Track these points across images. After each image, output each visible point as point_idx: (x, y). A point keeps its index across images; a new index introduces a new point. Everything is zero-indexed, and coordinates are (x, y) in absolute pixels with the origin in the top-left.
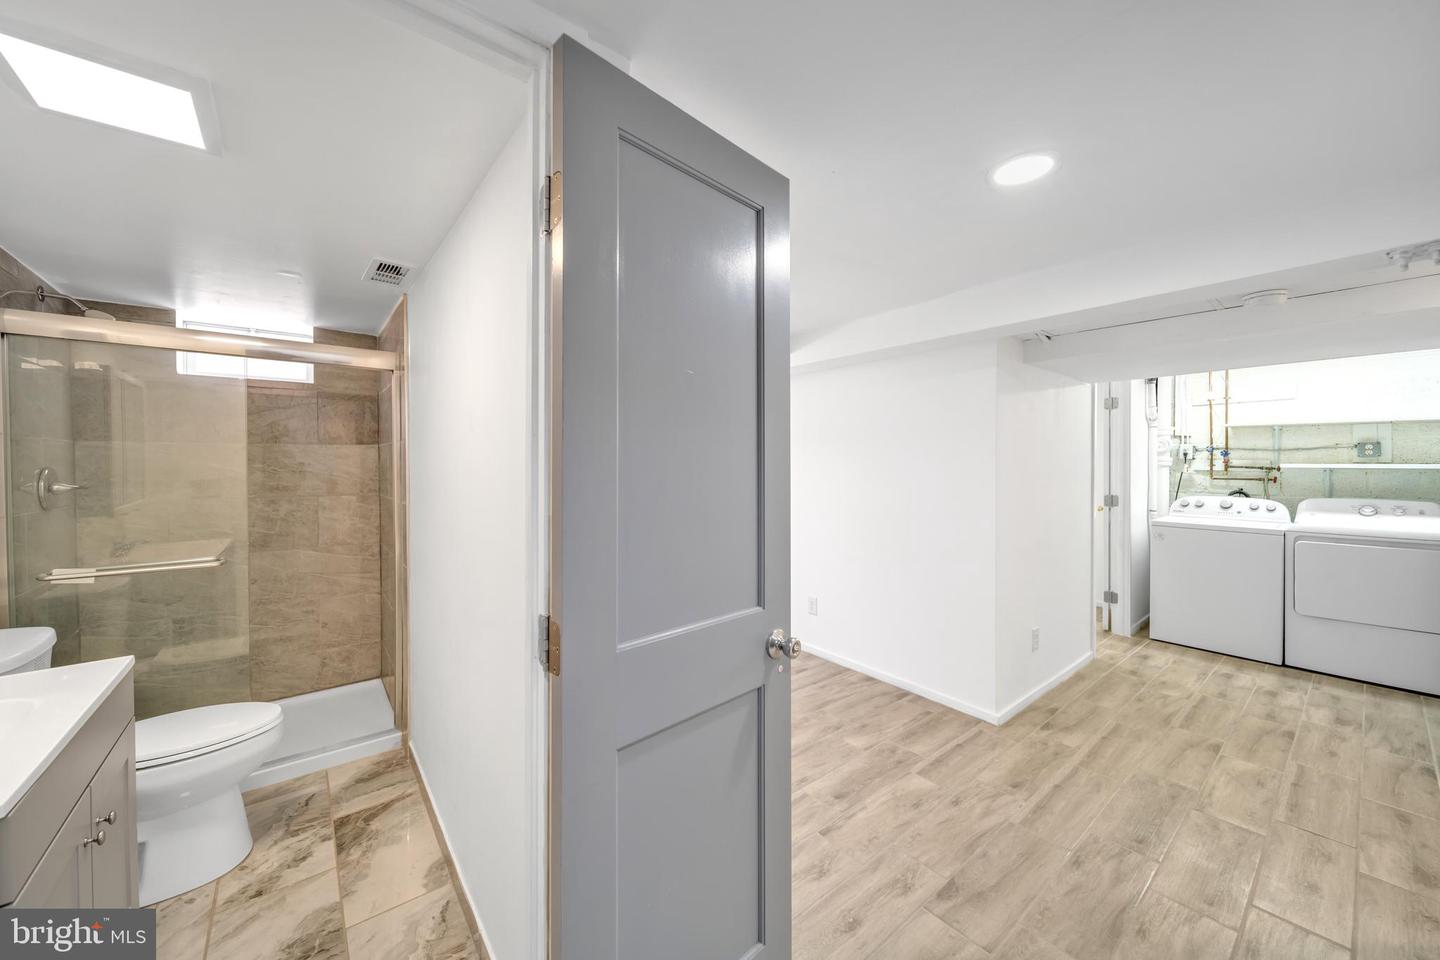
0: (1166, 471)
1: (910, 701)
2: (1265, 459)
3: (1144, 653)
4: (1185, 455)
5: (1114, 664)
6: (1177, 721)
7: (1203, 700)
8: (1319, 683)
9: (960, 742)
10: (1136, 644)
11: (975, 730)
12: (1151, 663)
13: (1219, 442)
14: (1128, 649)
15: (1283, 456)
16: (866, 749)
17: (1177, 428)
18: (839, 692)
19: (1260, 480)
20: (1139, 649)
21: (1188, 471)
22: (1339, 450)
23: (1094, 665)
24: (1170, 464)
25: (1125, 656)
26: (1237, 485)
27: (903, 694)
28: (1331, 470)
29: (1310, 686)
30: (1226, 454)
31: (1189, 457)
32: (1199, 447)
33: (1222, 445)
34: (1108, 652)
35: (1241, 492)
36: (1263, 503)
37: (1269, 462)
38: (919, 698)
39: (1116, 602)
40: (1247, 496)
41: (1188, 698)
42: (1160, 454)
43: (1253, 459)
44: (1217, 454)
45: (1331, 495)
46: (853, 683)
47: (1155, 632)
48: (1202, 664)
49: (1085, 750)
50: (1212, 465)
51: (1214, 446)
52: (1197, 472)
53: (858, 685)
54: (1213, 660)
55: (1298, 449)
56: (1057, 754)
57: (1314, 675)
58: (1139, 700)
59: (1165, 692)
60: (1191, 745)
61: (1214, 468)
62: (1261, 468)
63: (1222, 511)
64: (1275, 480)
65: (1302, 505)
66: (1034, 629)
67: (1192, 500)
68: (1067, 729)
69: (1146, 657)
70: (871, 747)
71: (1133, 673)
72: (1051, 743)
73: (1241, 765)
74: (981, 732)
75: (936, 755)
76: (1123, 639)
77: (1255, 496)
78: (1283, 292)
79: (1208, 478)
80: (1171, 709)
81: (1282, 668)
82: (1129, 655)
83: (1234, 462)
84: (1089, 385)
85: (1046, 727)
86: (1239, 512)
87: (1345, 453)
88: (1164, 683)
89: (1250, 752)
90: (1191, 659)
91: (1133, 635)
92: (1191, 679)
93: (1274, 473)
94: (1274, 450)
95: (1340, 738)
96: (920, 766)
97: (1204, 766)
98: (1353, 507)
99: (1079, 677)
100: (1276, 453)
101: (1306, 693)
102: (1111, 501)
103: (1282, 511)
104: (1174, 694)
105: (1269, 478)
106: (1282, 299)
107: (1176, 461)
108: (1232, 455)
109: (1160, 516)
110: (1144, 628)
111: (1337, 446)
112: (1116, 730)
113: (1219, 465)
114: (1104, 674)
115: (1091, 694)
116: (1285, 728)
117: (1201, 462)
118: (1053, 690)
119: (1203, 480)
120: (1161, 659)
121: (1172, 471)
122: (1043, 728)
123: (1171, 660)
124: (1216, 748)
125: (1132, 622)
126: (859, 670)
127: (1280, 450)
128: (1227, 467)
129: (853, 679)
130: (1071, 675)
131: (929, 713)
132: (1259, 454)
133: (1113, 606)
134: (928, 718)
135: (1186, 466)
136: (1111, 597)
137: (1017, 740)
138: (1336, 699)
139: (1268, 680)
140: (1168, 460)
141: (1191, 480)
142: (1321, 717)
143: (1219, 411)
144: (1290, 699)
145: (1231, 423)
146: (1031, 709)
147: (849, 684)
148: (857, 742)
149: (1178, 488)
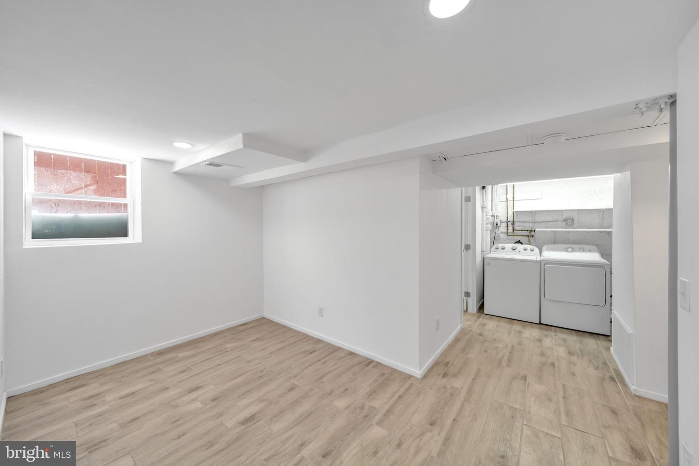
0: (489, 232)
1: (373, 367)
2: (529, 226)
3: (483, 322)
4: (497, 224)
5: (471, 331)
6: (504, 363)
7: (513, 346)
8: (556, 331)
9: (400, 395)
10: (479, 317)
11: (409, 383)
12: (487, 327)
13: (510, 219)
14: (476, 321)
15: (536, 225)
16: (346, 409)
17: (493, 212)
18: (334, 365)
19: (527, 236)
20: (481, 319)
21: (498, 231)
22: (558, 222)
23: (463, 332)
24: (490, 229)
25: (475, 324)
26: (518, 238)
27: (369, 362)
28: (555, 231)
29: (553, 334)
30: (513, 224)
31: (498, 225)
32: (502, 221)
33: (512, 220)
34: (467, 323)
35: (519, 242)
36: (529, 247)
37: (530, 228)
38: (378, 363)
39: (470, 297)
40: (522, 244)
41: (506, 347)
42: (487, 224)
43: (523, 226)
44: (510, 224)
45: (554, 243)
46: (342, 358)
47: (487, 310)
48: (508, 326)
49: (466, 389)
50: (507, 229)
51: (508, 220)
52: (502, 232)
53: (345, 359)
54: (512, 324)
55: (542, 222)
56: (452, 395)
57: (553, 327)
58: (486, 351)
59: (496, 345)
60: (514, 378)
61: (509, 231)
62: (527, 231)
63: (512, 251)
64: (533, 236)
65: (544, 248)
66: (437, 319)
67: (500, 246)
68: (455, 376)
69: (484, 325)
70: (349, 406)
71: (480, 334)
72: (448, 387)
73: (538, 388)
74: (411, 385)
75: (387, 407)
76: (473, 315)
77: (525, 244)
78: (563, 135)
79: (506, 235)
80: (500, 356)
81: (540, 325)
82: (478, 323)
83: (517, 228)
84: (460, 189)
85: (445, 375)
86: (519, 251)
87: (559, 223)
88: (494, 339)
89: (540, 379)
90: (503, 324)
91: (478, 312)
92: (505, 336)
93: (533, 233)
94: (532, 222)
95: (573, 363)
96: (377, 418)
97: (522, 392)
98: (564, 248)
99: (457, 340)
100: (533, 224)
101: (552, 338)
102: (468, 247)
103: (536, 250)
104: (500, 345)
105: (530, 235)
106: (563, 139)
107: (493, 227)
108: (516, 224)
109: (487, 254)
110: (481, 307)
111: (557, 221)
112: (478, 372)
113: (510, 230)
114: (467, 337)
115: (464, 350)
116: (550, 360)
117: (503, 228)
118: (445, 350)
119: (504, 236)
120: (491, 324)
121: (492, 231)
122: (443, 377)
123: (495, 325)
124: (525, 378)
125: (477, 305)
126: (346, 348)
127: (534, 222)
128: (513, 230)
129: (342, 355)
130: (453, 339)
131: (383, 374)
132: (526, 224)
133: (468, 298)
134: (383, 378)
135: (497, 230)
136: (468, 294)
137: (431, 388)
138: (565, 340)
139: (535, 332)
140: (490, 226)
141: (499, 236)
142: (561, 351)
143: (510, 203)
144: (548, 342)
145: (515, 210)
146: (436, 364)
147: (340, 359)
148: (340, 404)
149: (494, 240)
